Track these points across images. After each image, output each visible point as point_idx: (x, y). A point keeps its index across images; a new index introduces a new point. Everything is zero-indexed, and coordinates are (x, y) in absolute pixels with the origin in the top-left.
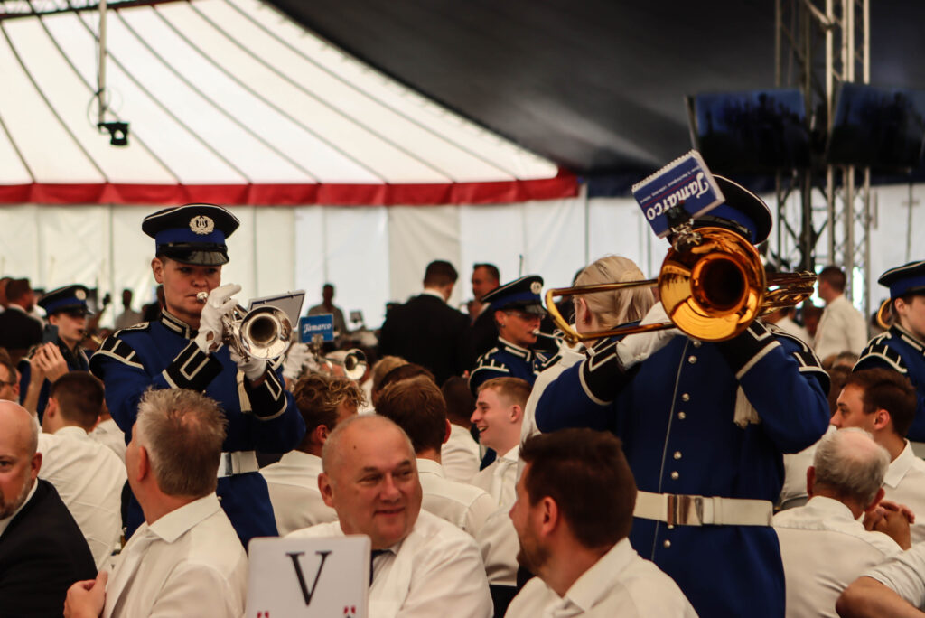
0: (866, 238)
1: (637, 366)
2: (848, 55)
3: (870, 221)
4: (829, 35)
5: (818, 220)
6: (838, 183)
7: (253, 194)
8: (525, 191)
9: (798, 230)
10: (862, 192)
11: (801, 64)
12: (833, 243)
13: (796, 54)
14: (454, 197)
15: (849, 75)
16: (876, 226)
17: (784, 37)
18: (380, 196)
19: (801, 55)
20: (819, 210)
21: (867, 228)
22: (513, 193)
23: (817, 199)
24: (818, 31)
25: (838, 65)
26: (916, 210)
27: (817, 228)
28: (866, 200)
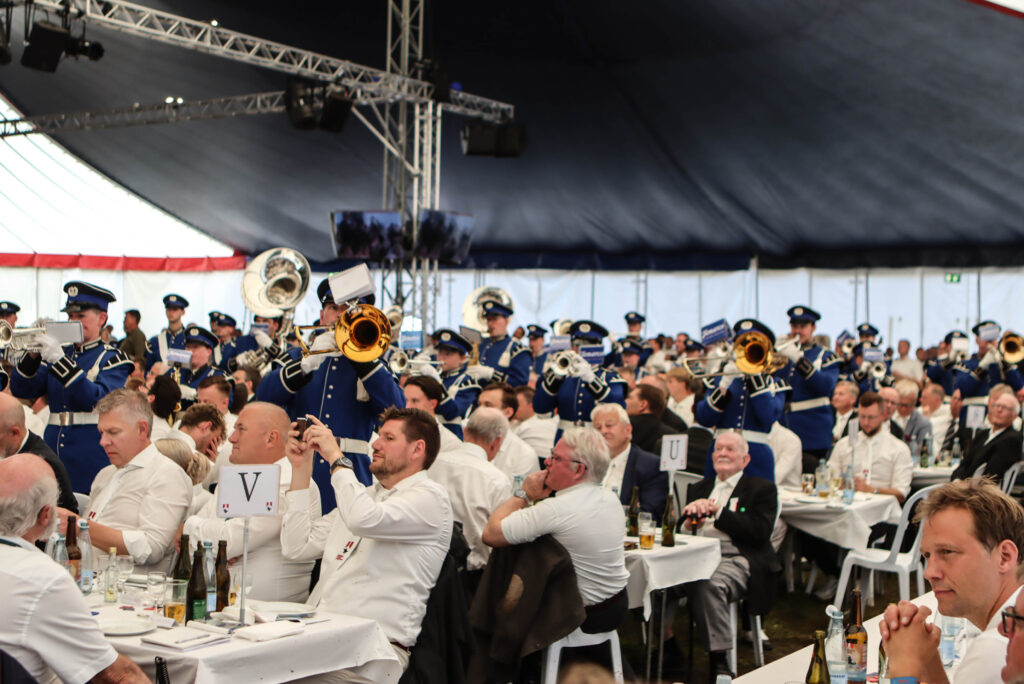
0: (434, 302)
1: (312, 373)
2: (427, 191)
3: (436, 291)
4: (416, 181)
5: (406, 290)
6: (419, 266)
7: (37, 261)
8: (212, 265)
9: (394, 295)
10: (433, 275)
11: (398, 197)
12: (414, 303)
13: (395, 191)
14: (167, 266)
15: (427, 205)
16: (440, 295)
17: (389, 180)
18: (120, 264)
19: (398, 191)
20: (407, 283)
21: (435, 295)
22: (204, 265)
23: (405, 277)
24: (409, 178)
25: (420, 197)
26: (454, 285)
27: (405, 294)
28: (435, 279)
